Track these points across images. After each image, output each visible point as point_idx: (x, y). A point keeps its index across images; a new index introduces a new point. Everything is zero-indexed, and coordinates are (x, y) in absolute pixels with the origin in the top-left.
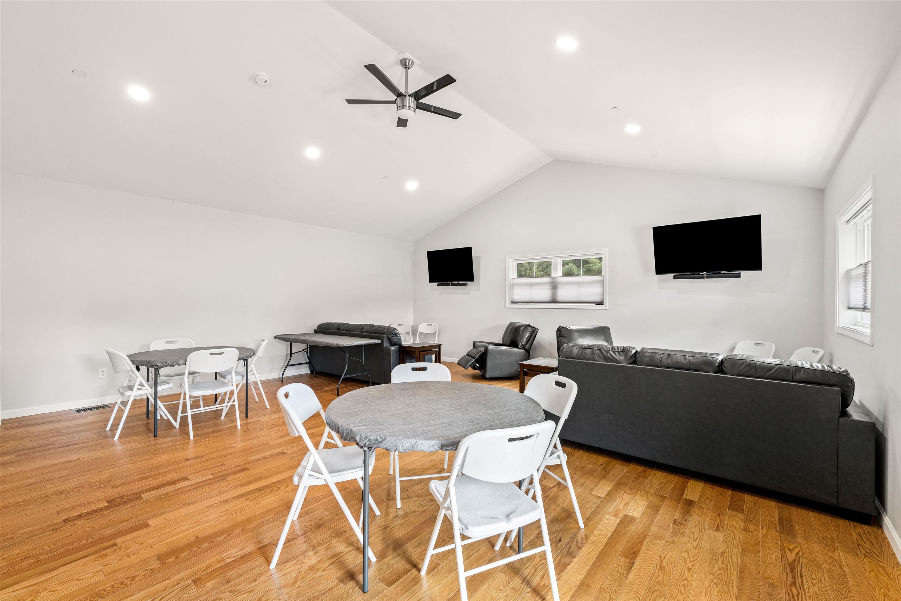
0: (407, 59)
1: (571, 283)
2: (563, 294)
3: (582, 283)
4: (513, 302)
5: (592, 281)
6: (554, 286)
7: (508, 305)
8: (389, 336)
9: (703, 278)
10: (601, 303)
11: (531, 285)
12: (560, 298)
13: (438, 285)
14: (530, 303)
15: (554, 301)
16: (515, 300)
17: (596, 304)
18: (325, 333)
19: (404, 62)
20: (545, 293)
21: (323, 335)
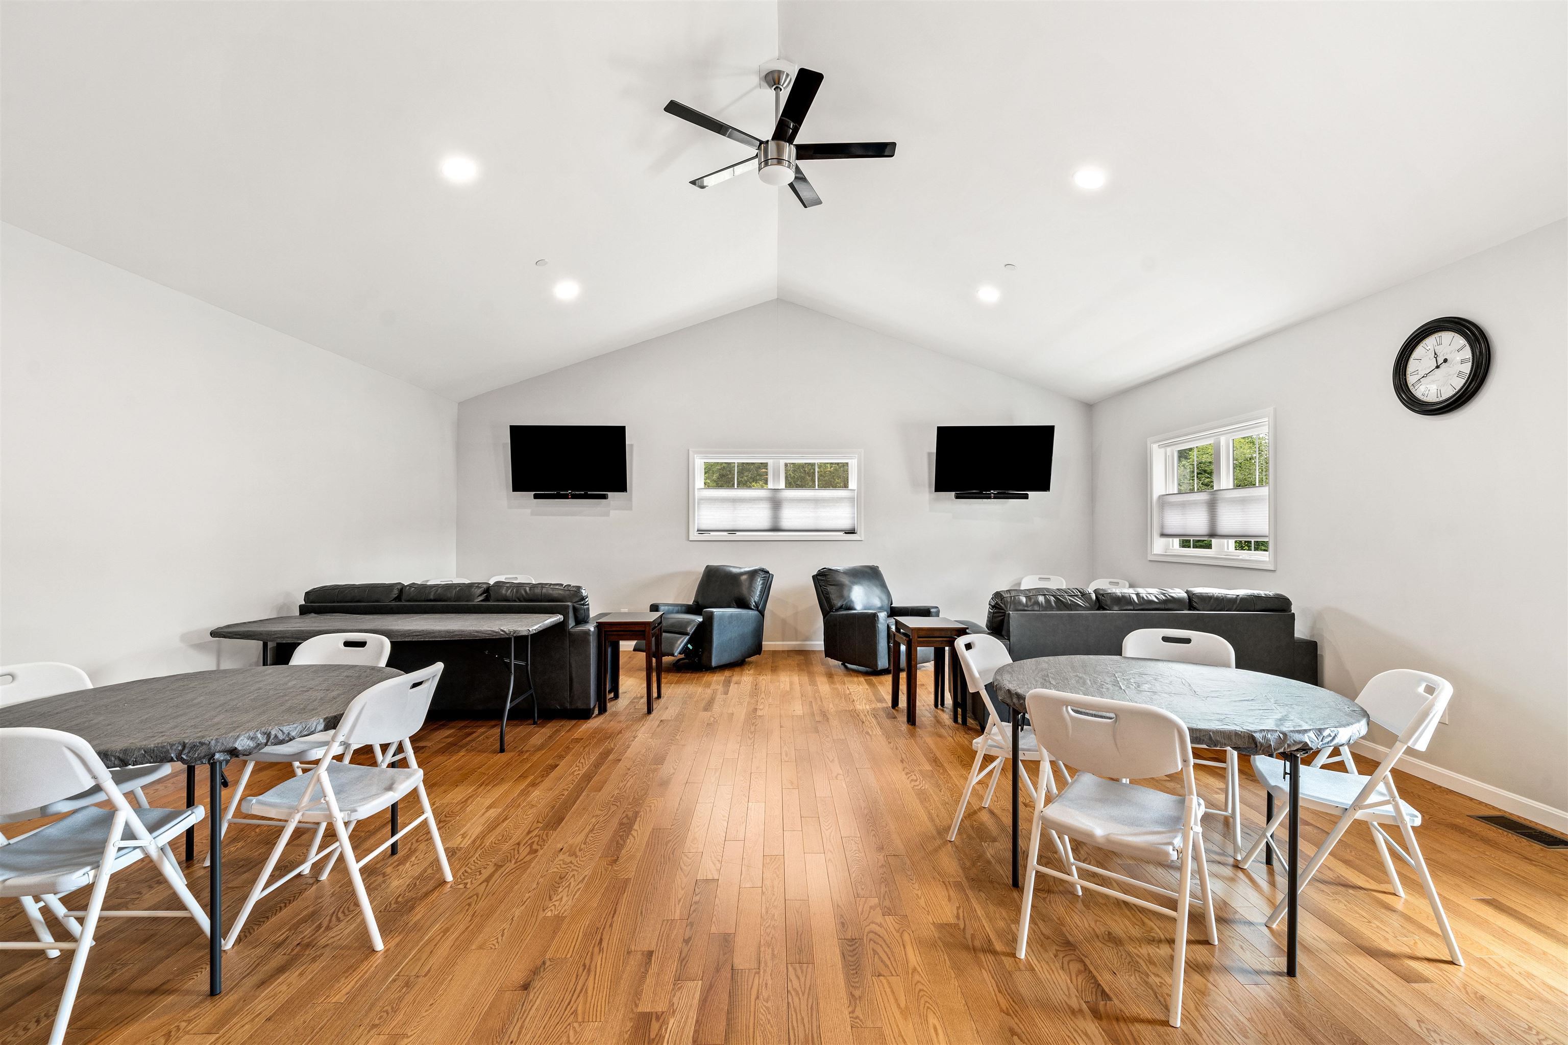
0: (784, 72)
1: (805, 500)
2: (791, 517)
3: (821, 500)
4: (701, 531)
5: (837, 498)
6: (776, 504)
7: (694, 535)
8: (575, 604)
9: (990, 498)
10: (852, 532)
11: (734, 501)
12: (786, 523)
13: (536, 497)
14: (732, 531)
15: (775, 529)
16: (703, 527)
17: (846, 533)
18: (320, 611)
19: (776, 76)
20: (759, 516)
21: (316, 615)
